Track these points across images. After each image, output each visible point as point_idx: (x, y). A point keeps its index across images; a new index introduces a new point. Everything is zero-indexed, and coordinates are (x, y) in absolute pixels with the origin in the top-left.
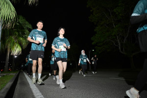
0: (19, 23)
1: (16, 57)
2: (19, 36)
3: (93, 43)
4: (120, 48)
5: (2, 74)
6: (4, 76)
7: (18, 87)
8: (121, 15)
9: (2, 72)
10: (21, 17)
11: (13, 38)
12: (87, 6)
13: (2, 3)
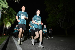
0: (10, 11)
1: (8, 28)
2: (10, 18)
3: (47, 22)
4: (60, 25)
5: (1, 37)
6: (2, 38)
7: (9, 44)
8: (61, 8)
9: (1, 36)
10: (11, 8)
11: (7, 19)
12: (45, 4)
13: (2, 1)
